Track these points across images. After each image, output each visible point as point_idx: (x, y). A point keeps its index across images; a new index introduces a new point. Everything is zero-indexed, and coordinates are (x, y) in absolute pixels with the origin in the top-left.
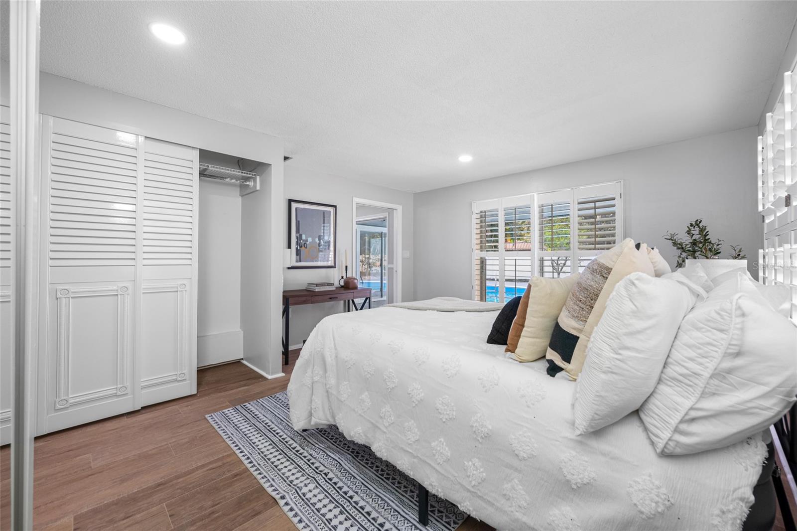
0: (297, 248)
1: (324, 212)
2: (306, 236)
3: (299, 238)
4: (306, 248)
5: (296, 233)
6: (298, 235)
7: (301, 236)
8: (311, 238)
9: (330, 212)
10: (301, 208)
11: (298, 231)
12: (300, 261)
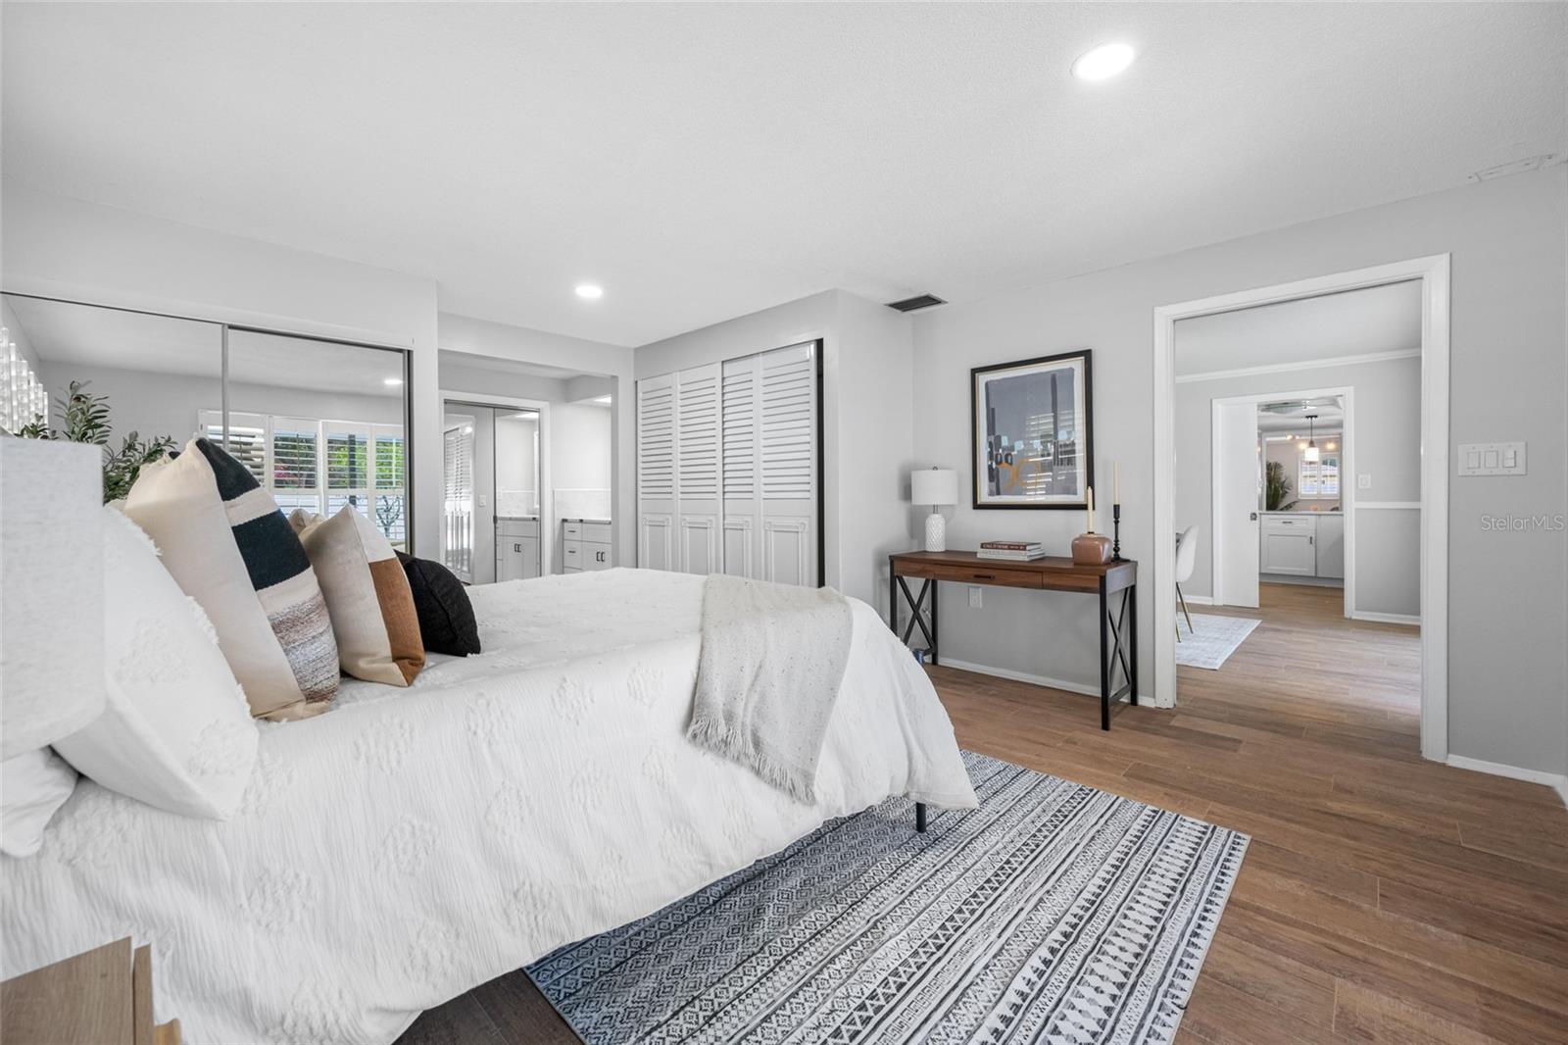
0: (990, 467)
1: (1054, 378)
2: (1009, 439)
3: (994, 445)
4: (1011, 464)
5: (989, 434)
6: (992, 438)
7: (998, 439)
8: (1021, 442)
9: (1072, 370)
10: (997, 380)
11: (991, 430)
12: (998, 493)
